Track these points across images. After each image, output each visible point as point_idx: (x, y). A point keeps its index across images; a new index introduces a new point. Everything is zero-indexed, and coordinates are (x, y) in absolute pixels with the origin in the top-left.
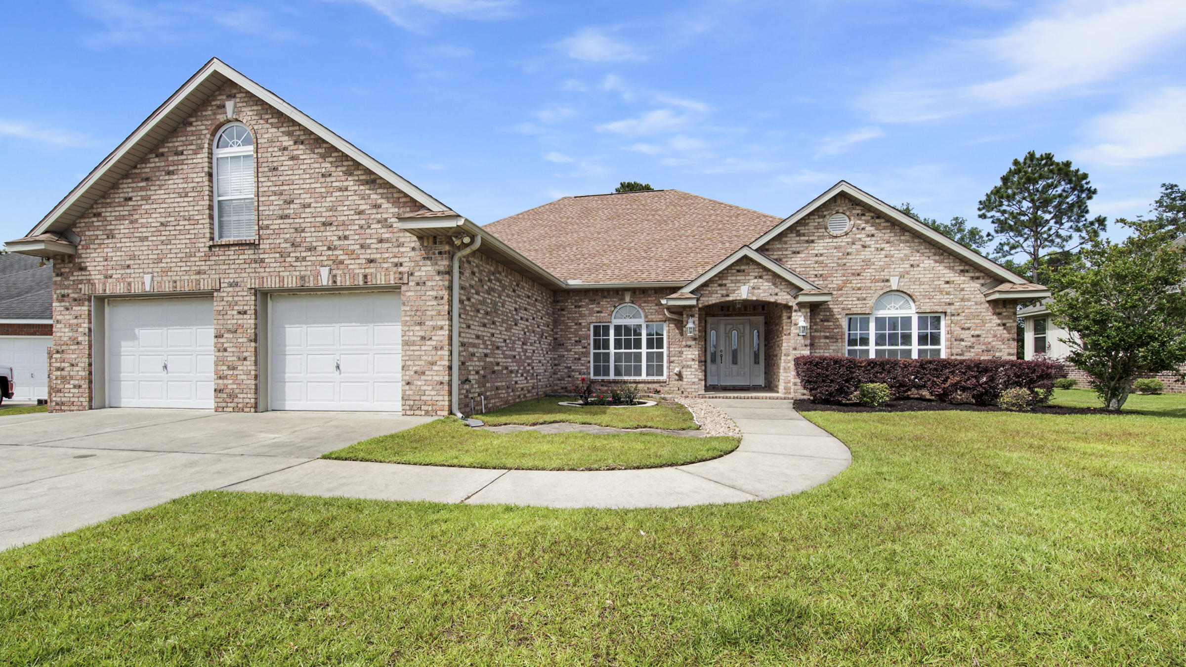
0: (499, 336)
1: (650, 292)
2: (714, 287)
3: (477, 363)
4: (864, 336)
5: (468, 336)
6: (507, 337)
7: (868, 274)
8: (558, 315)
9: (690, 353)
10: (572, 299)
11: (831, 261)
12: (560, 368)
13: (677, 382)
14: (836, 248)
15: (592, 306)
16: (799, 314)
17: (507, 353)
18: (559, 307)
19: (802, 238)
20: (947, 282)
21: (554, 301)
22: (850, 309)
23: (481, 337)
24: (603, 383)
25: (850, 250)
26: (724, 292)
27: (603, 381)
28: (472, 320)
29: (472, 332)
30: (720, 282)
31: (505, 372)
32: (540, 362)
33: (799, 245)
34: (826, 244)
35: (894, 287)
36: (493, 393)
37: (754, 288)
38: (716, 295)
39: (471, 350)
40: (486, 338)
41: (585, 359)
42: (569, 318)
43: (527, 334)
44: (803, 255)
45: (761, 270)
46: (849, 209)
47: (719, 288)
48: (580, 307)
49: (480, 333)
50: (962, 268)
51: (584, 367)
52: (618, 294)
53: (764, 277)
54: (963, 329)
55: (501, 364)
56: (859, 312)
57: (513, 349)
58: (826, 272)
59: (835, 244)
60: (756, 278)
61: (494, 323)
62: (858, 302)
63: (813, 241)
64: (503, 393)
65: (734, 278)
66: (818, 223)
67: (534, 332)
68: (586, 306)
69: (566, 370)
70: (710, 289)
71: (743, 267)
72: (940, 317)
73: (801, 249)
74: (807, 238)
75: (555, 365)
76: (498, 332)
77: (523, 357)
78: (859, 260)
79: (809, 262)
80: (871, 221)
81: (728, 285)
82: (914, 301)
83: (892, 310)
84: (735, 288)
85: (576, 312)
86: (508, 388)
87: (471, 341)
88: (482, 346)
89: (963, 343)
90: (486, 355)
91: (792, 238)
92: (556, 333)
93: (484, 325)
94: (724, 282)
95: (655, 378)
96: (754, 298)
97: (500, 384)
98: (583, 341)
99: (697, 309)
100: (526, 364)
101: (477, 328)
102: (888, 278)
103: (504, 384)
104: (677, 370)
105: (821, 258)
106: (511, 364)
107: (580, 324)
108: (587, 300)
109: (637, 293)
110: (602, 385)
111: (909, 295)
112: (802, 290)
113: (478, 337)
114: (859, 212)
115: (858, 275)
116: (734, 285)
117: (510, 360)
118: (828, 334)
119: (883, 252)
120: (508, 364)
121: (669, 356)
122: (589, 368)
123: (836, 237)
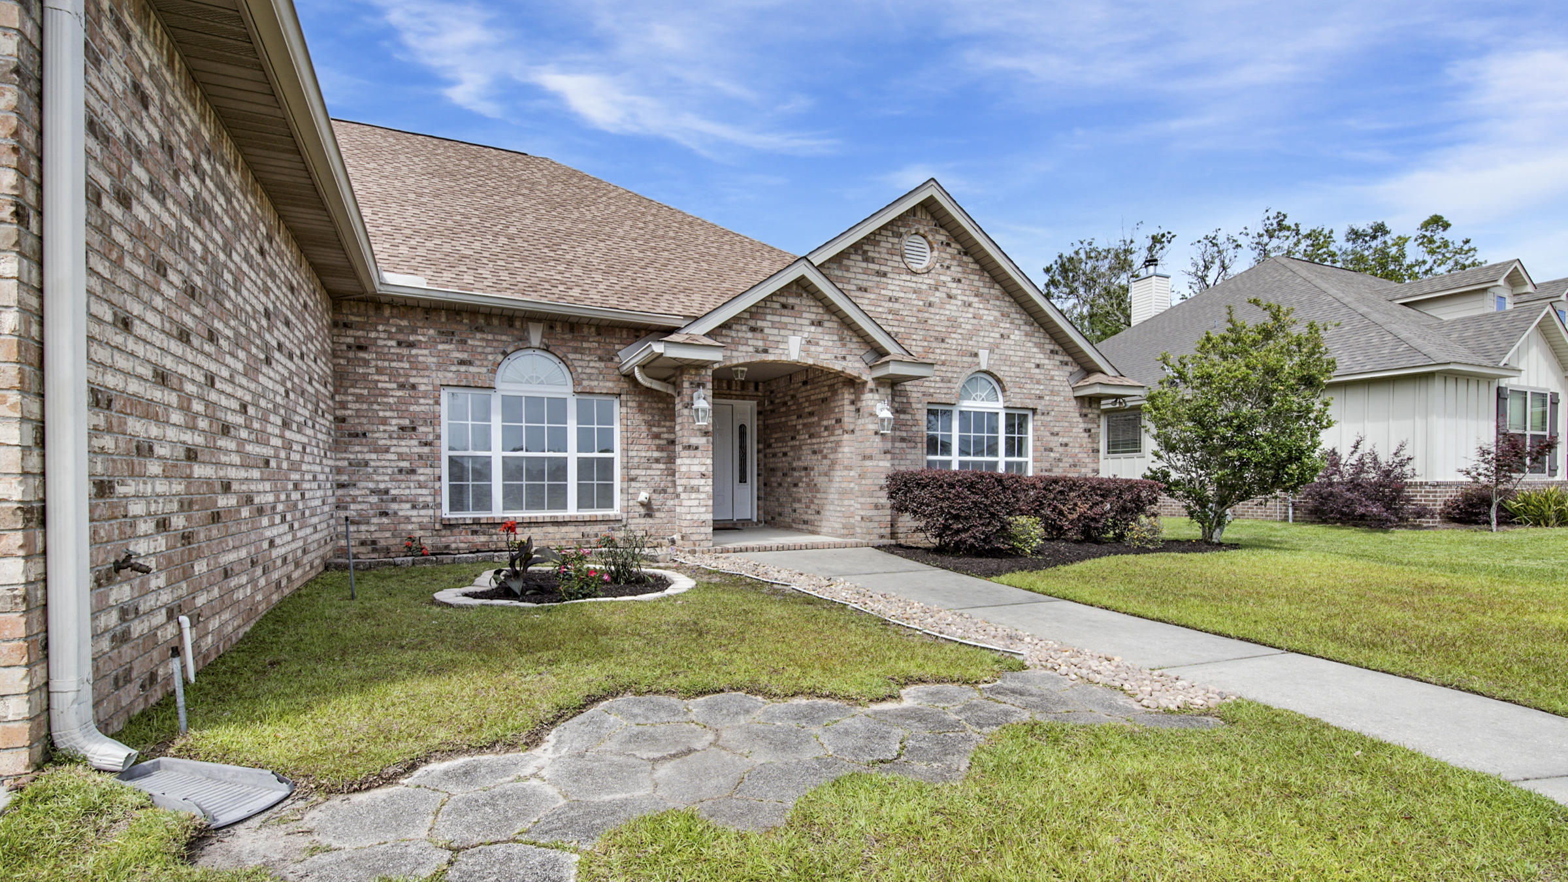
0: (229, 389)
1: (586, 330)
2: (742, 332)
3: (161, 487)
4: (946, 440)
5: (121, 362)
6: (248, 398)
7: (954, 340)
8: (349, 360)
9: (696, 461)
10: (387, 324)
11: (908, 313)
12: (353, 492)
13: (642, 521)
14: (915, 292)
15: (446, 347)
16: (877, 396)
17: (249, 448)
18: (350, 340)
19: (871, 266)
20: (1038, 366)
21: (335, 324)
22: (931, 395)
23: (174, 381)
24: (475, 527)
25: (932, 299)
26: (760, 343)
27: (476, 522)
28: (136, 296)
29: (140, 350)
30: (752, 323)
31: (245, 512)
32: (315, 479)
33: (865, 277)
34: (902, 283)
35: (984, 367)
36: (216, 592)
37: (809, 342)
38: (744, 348)
39: (136, 427)
40: (190, 388)
41: (429, 471)
42: (379, 371)
43: (292, 395)
44: (872, 296)
45: (821, 311)
46: (931, 230)
47: (750, 335)
48: (411, 345)
49: (169, 363)
50: (1051, 347)
51: (424, 491)
52: (511, 326)
53: (827, 324)
54: (1052, 434)
55: (235, 486)
56: (944, 401)
57: (261, 439)
58: (902, 330)
59: (914, 285)
60: (813, 324)
61: (212, 337)
62: (941, 385)
63: (885, 275)
64: (242, 588)
65: (777, 318)
66: (893, 244)
67: (303, 393)
68: (432, 343)
69: (374, 499)
70: (733, 334)
71: (791, 301)
72: (1026, 416)
73: (870, 284)
74: (877, 267)
75: (341, 486)
76: (225, 373)
77: (285, 465)
78: (943, 318)
79: (880, 309)
80: (958, 256)
81: (766, 331)
82: (1003, 390)
83: (979, 403)
84: (778, 338)
85: (400, 358)
86: (253, 563)
87: (134, 387)
88: (176, 417)
89: (1052, 455)
90: (191, 455)
91: (856, 263)
92: (343, 405)
93: (184, 336)
94: (760, 324)
95: (599, 513)
96: (810, 362)
97: (232, 557)
98: (421, 429)
99: (710, 372)
100: (290, 486)
101: (158, 338)
102: (976, 350)
103: (243, 553)
104: (643, 496)
105: (896, 306)
106: (260, 487)
107: (414, 387)
108: (431, 332)
109: (559, 329)
110: (474, 532)
111: (999, 381)
112: (888, 354)
113: (162, 378)
114: (943, 238)
115: (943, 341)
116: (776, 331)
117: (256, 474)
118: (904, 434)
119: (971, 310)
120: (253, 487)
121: (626, 467)
122: (437, 493)
123: (915, 273)
